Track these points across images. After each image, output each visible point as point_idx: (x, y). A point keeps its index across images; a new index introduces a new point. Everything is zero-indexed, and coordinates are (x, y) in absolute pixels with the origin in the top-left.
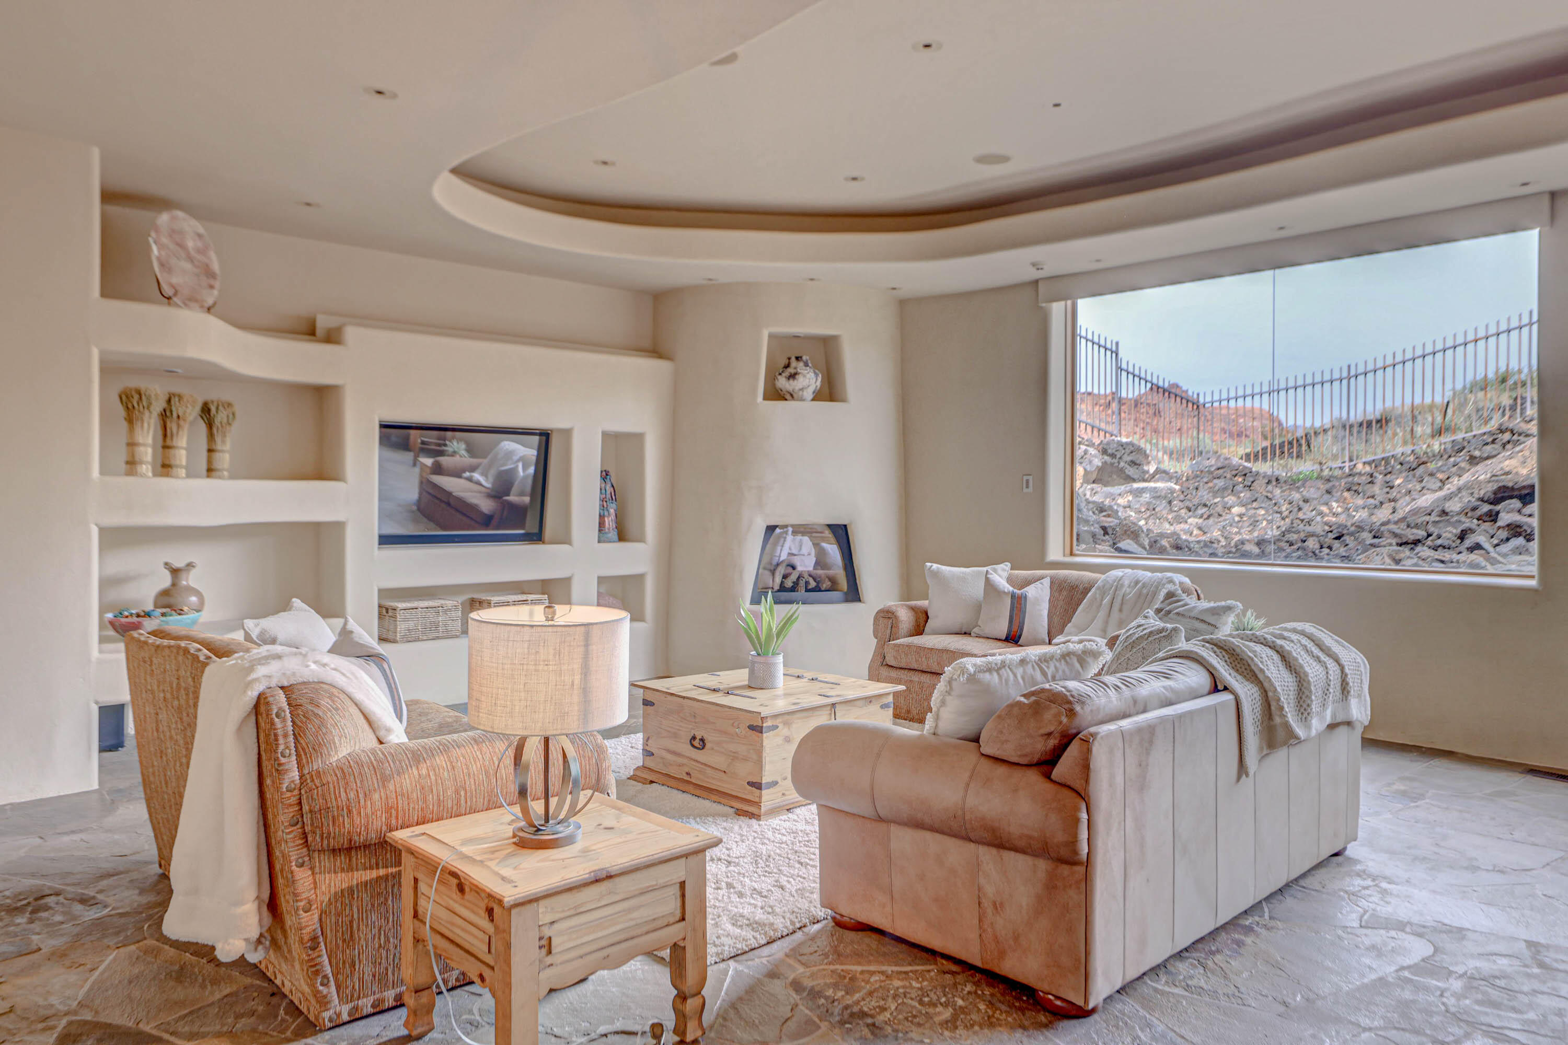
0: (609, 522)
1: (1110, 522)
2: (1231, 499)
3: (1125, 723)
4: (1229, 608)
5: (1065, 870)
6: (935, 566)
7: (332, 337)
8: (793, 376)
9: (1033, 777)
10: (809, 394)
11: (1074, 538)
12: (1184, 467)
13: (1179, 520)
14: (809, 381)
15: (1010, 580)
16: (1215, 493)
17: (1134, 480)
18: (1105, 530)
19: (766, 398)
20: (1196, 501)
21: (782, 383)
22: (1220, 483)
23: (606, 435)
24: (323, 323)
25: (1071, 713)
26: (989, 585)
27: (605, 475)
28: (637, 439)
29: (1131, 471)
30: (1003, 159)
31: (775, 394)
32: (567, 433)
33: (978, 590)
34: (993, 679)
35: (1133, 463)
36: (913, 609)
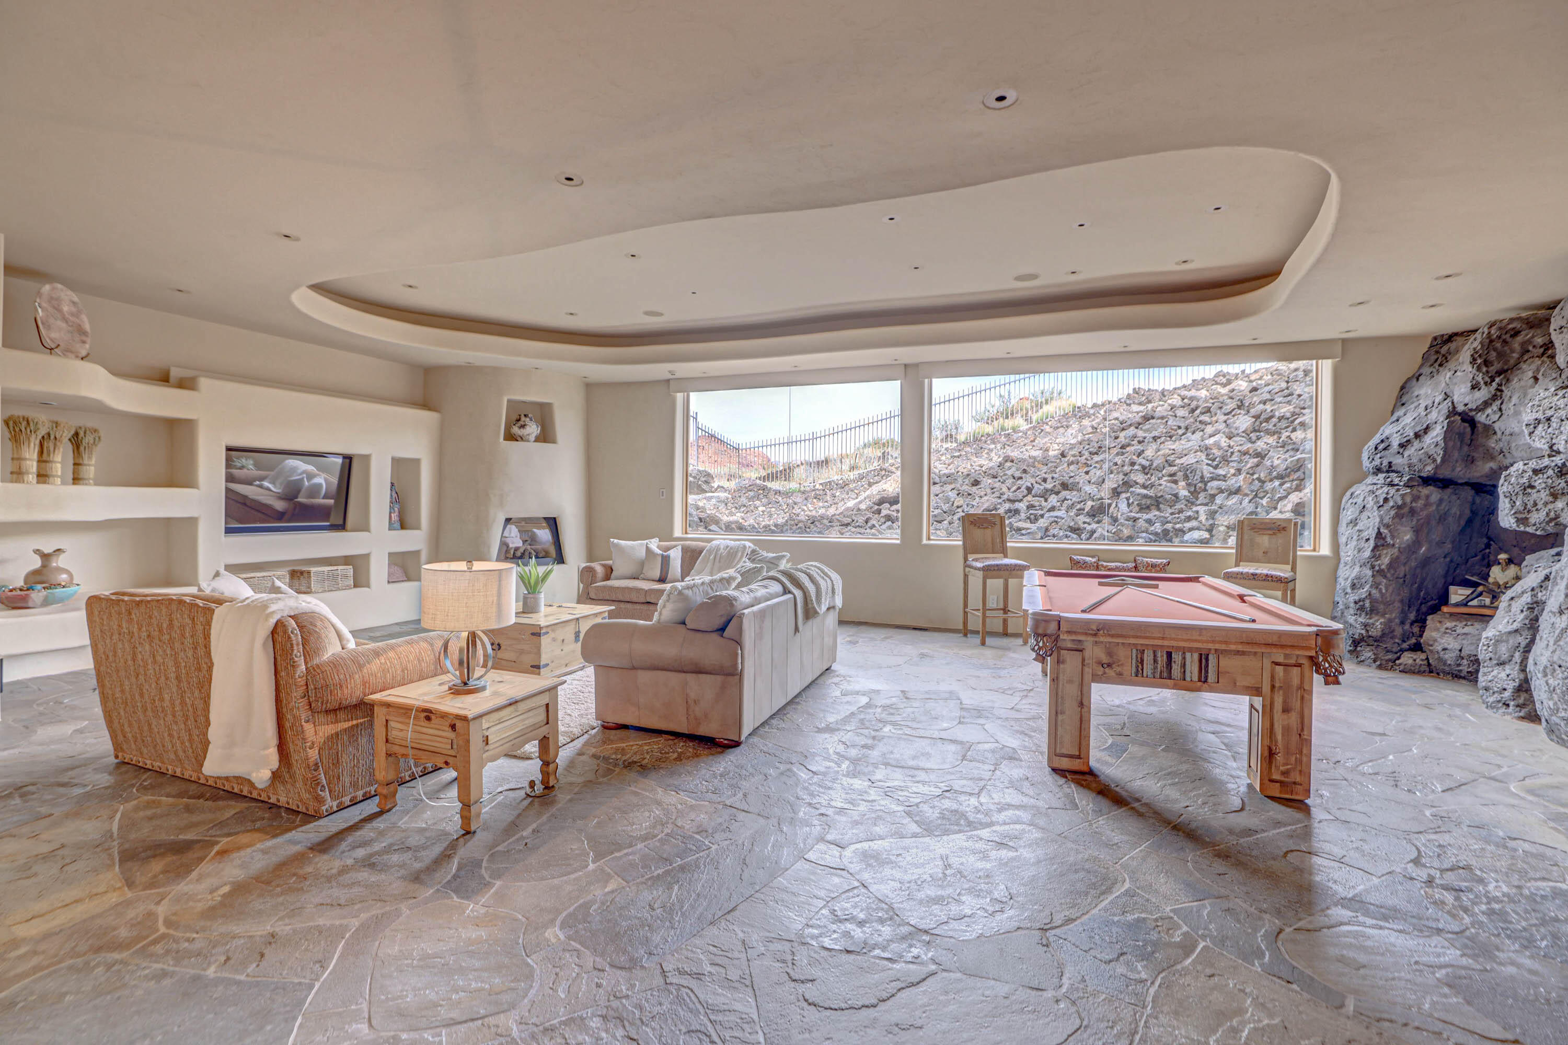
0: (395, 517)
1: (703, 515)
2: (758, 503)
3: (755, 608)
4: (784, 556)
5: (730, 679)
6: (616, 541)
7: (186, 384)
8: (523, 426)
9: (715, 636)
10: (532, 438)
11: (688, 524)
12: (732, 485)
13: (731, 514)
14: (533, 429)
15: (658, 547)
16: (750, 499)
17: (706, 492)
18: (700, 519)
19: (505, 439)
20: (740, 503)
21: (515, 430)
22: (752, 494)
23: (393, 459)
24: (175, 373)
25: (732, 605)
26: (648, 550)
27: (392, 484)
28: (416, 462)
29: (705, 487)
30: (661, 315)
31: (510, 437)
32: (366, 458)
33: (643, 553)
34: (689, 593)
35: (706, 482)
36: (604, 566)
